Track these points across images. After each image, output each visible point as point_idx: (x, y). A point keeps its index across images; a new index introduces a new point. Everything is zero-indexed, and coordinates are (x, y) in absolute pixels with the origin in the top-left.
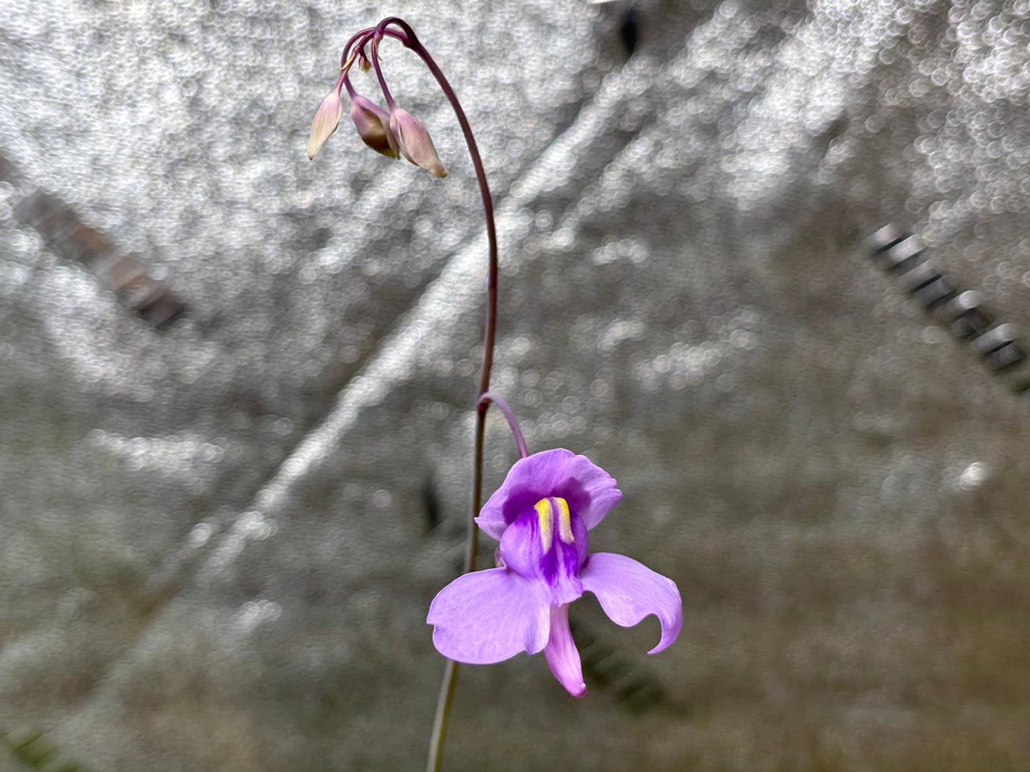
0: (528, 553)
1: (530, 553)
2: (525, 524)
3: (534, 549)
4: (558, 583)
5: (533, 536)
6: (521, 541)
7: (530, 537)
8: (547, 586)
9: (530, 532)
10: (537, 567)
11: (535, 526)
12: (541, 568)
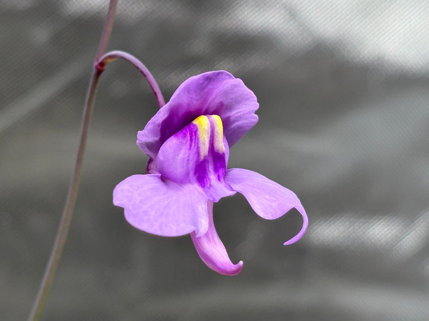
0: (186, 160)
1: (188, 160)
2: (185, 136)
3: (191, 157)
4: (210, 185)
5: (191, 145)
6: (181, 149)
7: (188, 147)
8: (200, 189)
9: (189, 142)
10: (192, 174)
11: (194, 137)
12: (195, 174)
